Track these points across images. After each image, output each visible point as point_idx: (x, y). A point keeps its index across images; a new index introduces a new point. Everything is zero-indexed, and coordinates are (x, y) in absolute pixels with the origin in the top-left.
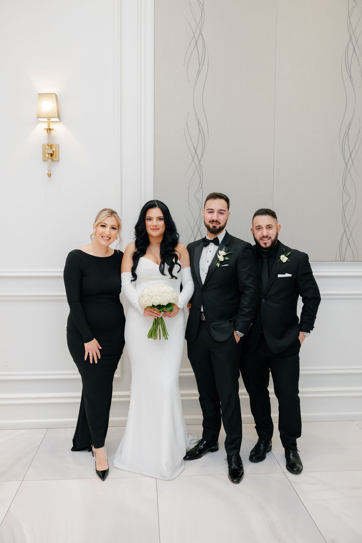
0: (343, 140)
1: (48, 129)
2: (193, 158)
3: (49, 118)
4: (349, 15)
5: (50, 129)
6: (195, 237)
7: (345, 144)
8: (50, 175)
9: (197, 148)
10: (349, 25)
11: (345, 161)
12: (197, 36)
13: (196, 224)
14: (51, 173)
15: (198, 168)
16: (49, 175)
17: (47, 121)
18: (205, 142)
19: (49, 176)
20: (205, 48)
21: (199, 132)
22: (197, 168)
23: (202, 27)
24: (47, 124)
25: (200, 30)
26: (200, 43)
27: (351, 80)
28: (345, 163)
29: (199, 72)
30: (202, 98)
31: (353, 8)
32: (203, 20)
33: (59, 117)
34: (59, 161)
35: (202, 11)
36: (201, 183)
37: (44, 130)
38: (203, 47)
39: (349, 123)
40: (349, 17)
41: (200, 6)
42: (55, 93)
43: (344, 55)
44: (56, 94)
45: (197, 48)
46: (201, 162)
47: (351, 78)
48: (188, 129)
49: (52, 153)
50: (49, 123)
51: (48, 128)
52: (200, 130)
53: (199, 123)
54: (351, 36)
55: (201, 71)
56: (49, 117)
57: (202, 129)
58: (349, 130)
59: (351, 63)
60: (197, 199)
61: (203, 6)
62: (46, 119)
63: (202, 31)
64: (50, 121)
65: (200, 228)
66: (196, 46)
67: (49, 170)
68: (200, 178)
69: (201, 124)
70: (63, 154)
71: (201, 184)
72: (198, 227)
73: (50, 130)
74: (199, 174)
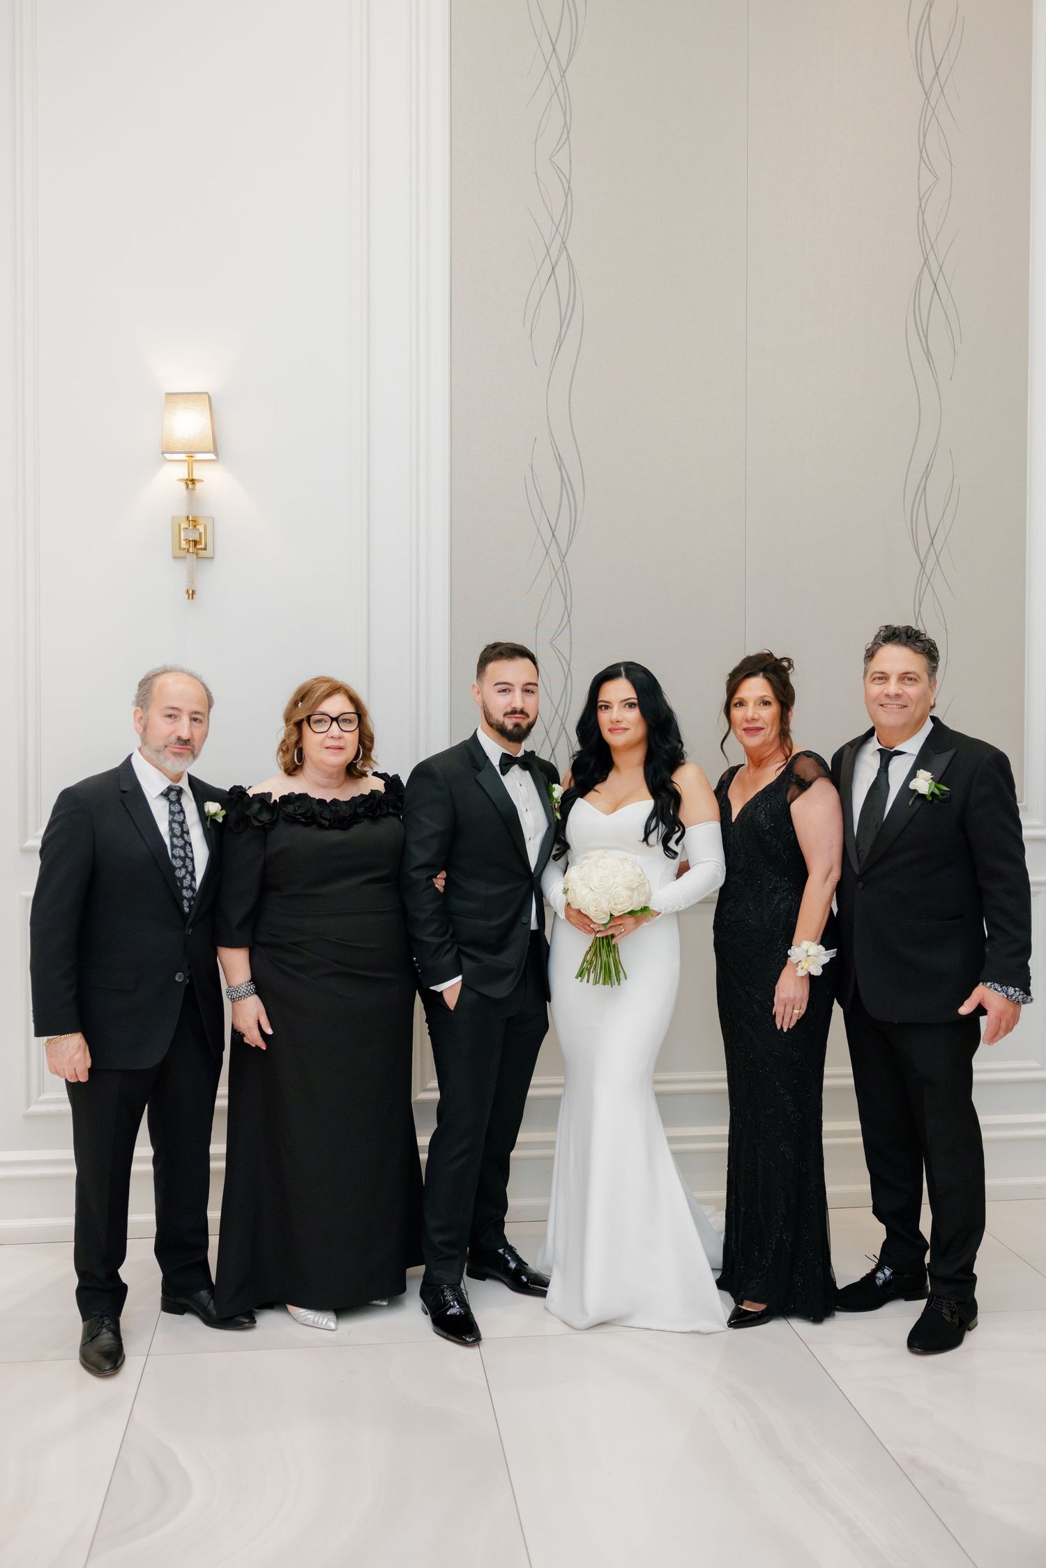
0: (913, 505)
1: (187, 480)
2: (548, 550)
3: (190, 454)
4: (920, 205)
5: (193, 480)
6: (553, 745)
7: (917, 514)
8: (192, 594)
9: (556, 525)
10: (921, 229)
11: (919, 556)
12: (554, 252)
13: (557, 712)
14: (196, 589)
15: (558, 574)
16: (191, 592)
17: (186, 458)
18: (576, 511)
19: (189, 598)
20: (574, 282)
21: (562, 486)
22: (556, 573)
23: (567, 231)
24: (186, 465)
25: (562, 238)
26: (562, 270)
27: (928, 360)
28: (920, 561)
29: (560, 341)
30: (569, 402)
31: (931, 189)
32: (569, 214)
33: (215, 451)
34: (213, 558)
35: (568, 192)
36: (568, 611)
37: (179, 483)
38: (570, 280)
39: (927, 463)
40: (922, 211)
41: (561, 181)
42: (207, 393)
43: (912, 301)
44: (210, 394)
45: (556, 282)
46: (566, 559)
47: (928, 354)
48: (535, 477)
49: (198, 540)
50: (191, 464)
51: (187, 478)
52: (565, 482)
53: (561, 465)
54: (927, 255)
55: (564, 337)
56: (193, 450)
57: (569, 480)
58: (926, 481)
59: (928, 319)
60: (557, 652)
61: (569, 183)
62: (184, 455)
63: (568, 241)
64: (194, 459)
65: (565, 722)
66: (553, 277)
67: (192, 580)
68: (565, 600)
69: (566, 466)
70: (223, 542)
71: (566, 614)
72: (562, 720)
73: (193, 483)
74: (561, 588)
